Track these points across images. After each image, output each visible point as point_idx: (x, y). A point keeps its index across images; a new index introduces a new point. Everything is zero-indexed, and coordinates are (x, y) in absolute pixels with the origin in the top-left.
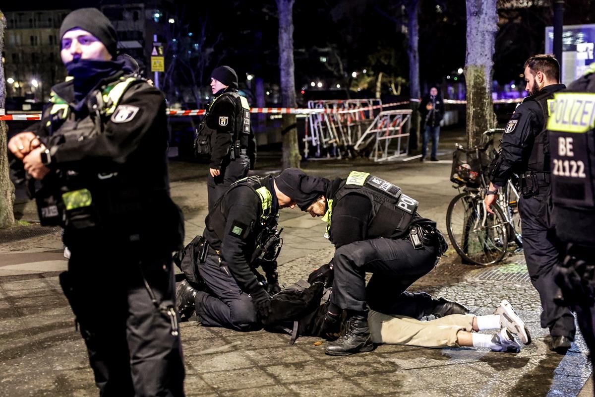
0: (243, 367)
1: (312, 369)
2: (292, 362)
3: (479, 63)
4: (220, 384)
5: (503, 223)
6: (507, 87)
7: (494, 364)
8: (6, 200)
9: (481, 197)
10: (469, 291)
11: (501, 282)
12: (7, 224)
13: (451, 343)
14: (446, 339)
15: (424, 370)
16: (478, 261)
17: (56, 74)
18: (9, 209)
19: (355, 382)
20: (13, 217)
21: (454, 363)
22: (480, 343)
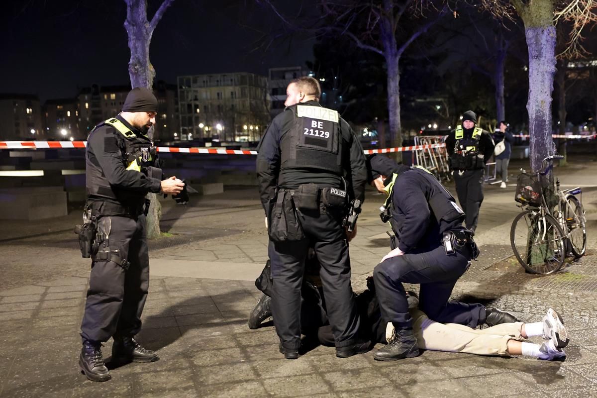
0: (304, 373)
1: (368, 376)
2: (350, 368)
3: (540, 98)
4: (278, 391)
5: (561, 238)
6: (580, 128)
7: (540, 373)
8: (153, 216)
9: (542, 214)
10: (526, 298)
11: (556, 291)
12: (154, 236)
13: (501, 351)
14: (497, 348)
15: (472, 379)
16: (538, 270)
17: (236, 120)
18: (156, 224)
19: (404, 392)
20: (159, 230)
21: (501, 372)
22: (528, 352)
